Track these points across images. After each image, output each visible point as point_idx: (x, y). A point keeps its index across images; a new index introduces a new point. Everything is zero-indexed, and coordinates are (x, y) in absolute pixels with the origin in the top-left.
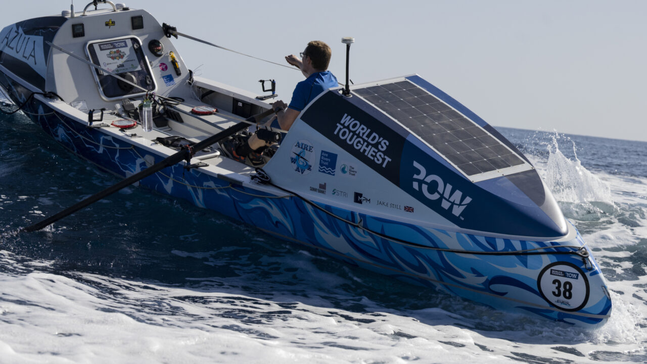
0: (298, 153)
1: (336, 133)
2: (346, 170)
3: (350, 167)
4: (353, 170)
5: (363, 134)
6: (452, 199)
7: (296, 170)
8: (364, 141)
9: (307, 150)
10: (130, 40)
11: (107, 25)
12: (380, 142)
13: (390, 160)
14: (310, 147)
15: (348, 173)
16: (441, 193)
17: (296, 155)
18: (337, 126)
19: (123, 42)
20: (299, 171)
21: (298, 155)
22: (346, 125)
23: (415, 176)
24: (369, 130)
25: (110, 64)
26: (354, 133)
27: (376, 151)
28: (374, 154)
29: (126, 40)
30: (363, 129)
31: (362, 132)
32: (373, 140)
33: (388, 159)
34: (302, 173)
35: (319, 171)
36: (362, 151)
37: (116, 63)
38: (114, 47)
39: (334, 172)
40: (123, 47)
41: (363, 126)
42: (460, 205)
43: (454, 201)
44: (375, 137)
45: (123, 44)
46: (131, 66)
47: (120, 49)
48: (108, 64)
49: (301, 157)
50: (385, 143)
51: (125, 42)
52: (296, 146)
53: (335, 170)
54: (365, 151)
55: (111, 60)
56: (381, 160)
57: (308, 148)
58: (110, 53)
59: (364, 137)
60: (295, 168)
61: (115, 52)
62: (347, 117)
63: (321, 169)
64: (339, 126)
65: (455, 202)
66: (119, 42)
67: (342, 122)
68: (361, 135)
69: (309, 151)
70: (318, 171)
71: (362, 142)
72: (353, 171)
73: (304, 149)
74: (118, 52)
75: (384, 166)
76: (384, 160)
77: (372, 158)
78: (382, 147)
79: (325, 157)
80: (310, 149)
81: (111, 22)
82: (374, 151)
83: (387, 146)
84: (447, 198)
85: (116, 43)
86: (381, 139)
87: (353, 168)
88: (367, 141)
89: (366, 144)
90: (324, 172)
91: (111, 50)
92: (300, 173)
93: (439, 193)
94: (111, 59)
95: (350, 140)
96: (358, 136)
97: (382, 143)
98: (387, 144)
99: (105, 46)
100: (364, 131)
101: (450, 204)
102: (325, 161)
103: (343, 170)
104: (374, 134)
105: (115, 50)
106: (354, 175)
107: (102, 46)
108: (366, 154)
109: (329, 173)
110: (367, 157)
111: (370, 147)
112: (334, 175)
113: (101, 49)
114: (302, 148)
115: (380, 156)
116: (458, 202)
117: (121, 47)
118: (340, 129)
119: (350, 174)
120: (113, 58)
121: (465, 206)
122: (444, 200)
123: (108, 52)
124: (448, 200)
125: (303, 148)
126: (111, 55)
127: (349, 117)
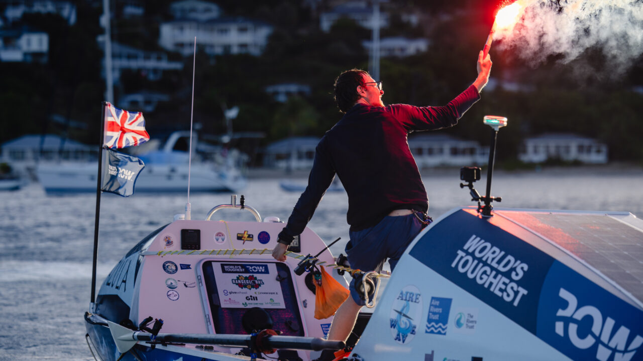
0: (399, 310)
1: (453, 265)
2: (463, 321)
3: (469, 314)
4: (471, 319)
5: (493, 259)
6: (612, 344)
7: (396, 339)
8: (492, 269)
9: (412, 301)
10: (275, 264)
11: (239, 238)
12: (515, 268)
13: (525, 292)
14: (417, 295)
15: (465, 326)
16: (597, 334)
17: (397, 314)
18: (457, 254)
19: (262, 266)
20: (400, 340)
21: (400, 313)
22: (470, 251)
23: (560, 313)
24: (503, 253)
25: (236, 293)
26: (480, 260)
27: (507, 281)
28: (503, 287)
29: (268, 264)
30: (494, 253)
31: (491, 256)
32: (505, 266)
33: (523, 291)
34: (403, 342)
35: (426, 332)
36: (486, 286)
37: (246, 293)
38: (247, 271)
39: (446, 328)
40: (262, 273)
41: (495, 249)
42: (625, 351)
43: (616, 347)
44: (509, 262)
45: (262, 269)
46: (269, 301)
47: (255, 275)
48: (231, 293)
49: (405, 315)
50: (522, 268)
51: (266, 267)
52: (398, 299)
53: (447, 325)
54: (491, 284)
55: (236, 288)
56: (512, 294)
57: (414, 298)
58: (238, 278)
59: (494, 264)
60: (395, 336)
61: (246, 278)
62: (475, 238)
63: (429, 328)
64: (460, 253)
65: (618, 348)
66: (257, 266)
67: (465, 247)
68: (489, 262)
69: (415, 302)
70: (424, 331)
71: (488, 273)
72: (472, 322)
73: (409, 301)
74: (251, 278)
75: (516, 303)
76: (516, 293)
77: (499, 294)
78: (517, 275)
79: (436, 306)
80: (416, 300)
81: (246, 236)
82: (504, 283)
83: (524, 271)
84: (606, 342)
85: (251, 266)
86: (519, 262)
87: (472, 317)
88: (496, 270)
89: (494, 273)
90: (432, 332)
91: (241, 274)
92: (402, 341)
93: (593, 335)
94: (237, 286)
95: (472, 272)
96: (485, 264)
97: (519, 270)
98: (526, 267)
99: (231, 267)
100: (494, 256)
101: (609, 352)
102: (434, 313)
103: (458, 324)
104: (510, 257)
105: (248, 275)
106: (472, 327)
107: (226, 267)
108: (492, 289)
109: (439, 333)
110: (493, 293)
111: (500, 276)
112: (445, 334)
113: (224, 271)
114: (406, 300)
115: (512, 288)
116: (621, 347)
117: (258, 272)
118: (462, 258)
119: (467, 326)
120: (241, 286)
121: (632, 354)
122: (601, 347)
123: (235, 276)
124: (607, 346)
125: (408, 299)
126: (239, 282)
127: (478, 239)
